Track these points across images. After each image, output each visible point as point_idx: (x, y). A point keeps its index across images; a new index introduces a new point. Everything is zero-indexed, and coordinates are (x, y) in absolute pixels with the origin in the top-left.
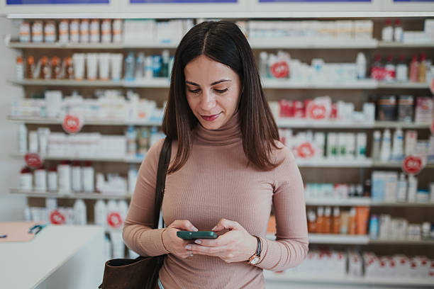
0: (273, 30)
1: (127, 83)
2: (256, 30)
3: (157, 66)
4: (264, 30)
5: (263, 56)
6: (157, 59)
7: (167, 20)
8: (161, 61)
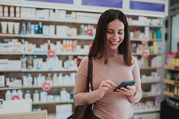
0: (86, 16)
1: (22, 35)
2: (80, 16)
3: (37, 29)
4: (83, 16)
5: (82, 26)
6: (37, 26)
7: (42, 9)
8: (39, 26)
